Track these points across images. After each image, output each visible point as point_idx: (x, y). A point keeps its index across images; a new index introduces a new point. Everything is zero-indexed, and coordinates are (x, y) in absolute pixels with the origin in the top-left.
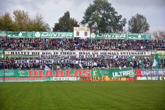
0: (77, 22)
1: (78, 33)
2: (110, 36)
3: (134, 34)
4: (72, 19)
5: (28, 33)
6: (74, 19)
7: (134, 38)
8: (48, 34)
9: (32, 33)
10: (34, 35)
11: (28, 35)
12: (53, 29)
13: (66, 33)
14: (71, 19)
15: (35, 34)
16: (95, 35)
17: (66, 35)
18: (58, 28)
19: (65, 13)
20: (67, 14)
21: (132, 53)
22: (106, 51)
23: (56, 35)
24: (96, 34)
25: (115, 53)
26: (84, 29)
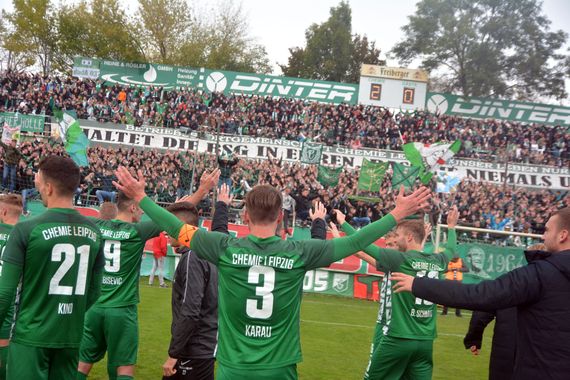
0: (378, 52)
1: (376, 91)
2: (509, 111)
4: (361, 39)
5: (182, 74)
6: (369, 40)
8: (258, 84)
9: (195, 73)
10: (201, 81)
11: (180, 79)
12: (284, 69)
13: (329, 86)
14: (357, 39)
15: (209, 78)
16: (446, 103)
17: (328, 94)
18: (300, 66)
19: (332, 10)
20: (342, 16)
22: (495, 167)
23: (288, 88)
25: (534, 179)
26: (403, 74)
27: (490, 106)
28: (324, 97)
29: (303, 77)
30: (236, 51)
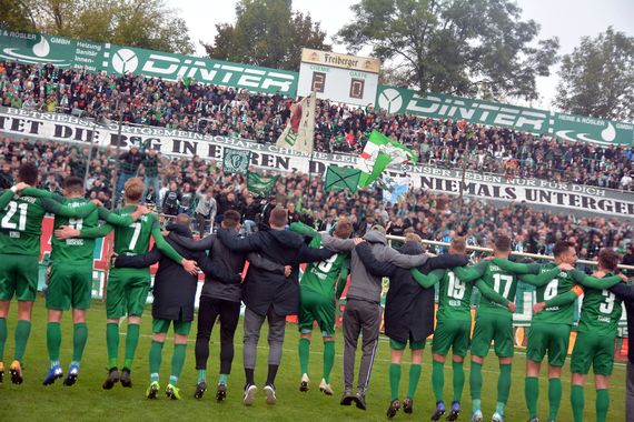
0: (323, 35)
1: (319, 81)
2: (472, 112)
3: (584, 120)
4: (304, 18)
5: (82, 49)
6: (313, 21)
7: (580, 136)
8: (176, 67)
9: (99, 48)
10: (106, 59)
11: (79, 56)
12: (209, 49)
13: (263, 73)
14: (298, 19)
15: (115, 56)
16: (400, 99)
17: (261, 82)
18: (228, 47)
21: (585, 199)
22: (454, 176)
23: (214, 73)
24: (407, 96)
25: (496, 190)
26: (351, 63)
27: (451, 105)
28: (256, 85)
29: (232, 61)
30: (151, 25)
